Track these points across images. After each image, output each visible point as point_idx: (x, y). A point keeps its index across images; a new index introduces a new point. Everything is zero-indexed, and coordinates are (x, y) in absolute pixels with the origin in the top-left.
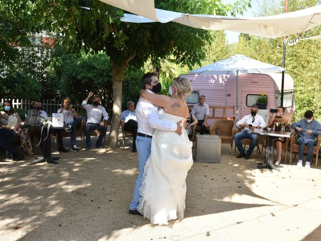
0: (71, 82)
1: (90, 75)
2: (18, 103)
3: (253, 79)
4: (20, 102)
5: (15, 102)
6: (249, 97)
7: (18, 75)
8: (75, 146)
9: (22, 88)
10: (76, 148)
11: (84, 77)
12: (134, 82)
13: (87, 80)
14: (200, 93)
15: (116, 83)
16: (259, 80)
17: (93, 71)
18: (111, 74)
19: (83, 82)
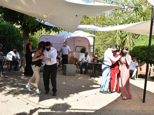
3: (79, 39)
6: (77, 47)
12: (17, 38)
14: (52, 45)
16: (82, 40)
18: (5, 33)
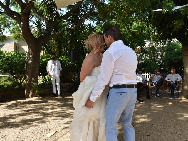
0: (170, 63)
1: (180, 57)
2: (146, 75)
4: (148, 74)
5: (145, 74)
7: (148, 62)
8: (158, 95)
9: (149, 68)
10: (158, 96)
11: (176, 59)
13: (178, 61)
15: (185, 57)
17: (181, 55)
19: (175, 62)
